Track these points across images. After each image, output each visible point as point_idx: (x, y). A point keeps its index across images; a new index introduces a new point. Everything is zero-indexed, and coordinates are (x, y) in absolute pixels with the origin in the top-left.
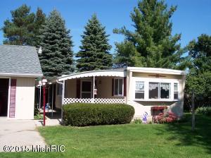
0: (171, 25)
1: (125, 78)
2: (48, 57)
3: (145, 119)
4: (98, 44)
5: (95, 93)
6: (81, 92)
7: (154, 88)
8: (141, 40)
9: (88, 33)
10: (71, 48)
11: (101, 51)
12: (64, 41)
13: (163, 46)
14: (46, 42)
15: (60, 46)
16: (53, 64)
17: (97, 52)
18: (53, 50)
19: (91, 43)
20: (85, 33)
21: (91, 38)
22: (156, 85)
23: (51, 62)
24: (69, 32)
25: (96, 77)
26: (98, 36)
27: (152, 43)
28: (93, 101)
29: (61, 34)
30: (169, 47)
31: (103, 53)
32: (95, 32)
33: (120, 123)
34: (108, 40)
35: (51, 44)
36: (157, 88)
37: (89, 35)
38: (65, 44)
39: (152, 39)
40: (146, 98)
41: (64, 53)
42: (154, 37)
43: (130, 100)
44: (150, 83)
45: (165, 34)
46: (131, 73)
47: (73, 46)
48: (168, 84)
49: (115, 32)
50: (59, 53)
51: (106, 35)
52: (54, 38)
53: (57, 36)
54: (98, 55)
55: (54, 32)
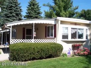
0: (72, 2)
1: (55, 25)
2: (8, 17)
3: (69, 53)
4: (35, 11)
5: (34, 35)
6: (26, 35)
7: (74, 32)
8: (57, 9)
9: (30, 6)
10: (21, 12)
11: (37, 15)
12: (17, 9)
13: (69, 12)
14: (7, 9)
15: (15, 11)
16: (11, 20)
17: (35, 15)
18: (11, 13)
19: (32, 10)
20: (28, 5)
21: (32, 8)
22: (76, 30)
23: (10, 19)
24: (20, 4)
25: (35, 24)
26: (35, 7)
27: (63, 11)
28: (33, 41)
29: (15, 5)
30: (72, 13)
31: (38, 16)
32: (34, 5)
33: (53, 57)
34: (40, 9)
35: (10, 10)
36: (76, 32)
37: (31, 6)
38: (17, 10)
39: (63, 9)
40: (70, 39)
41: (17, 15)
42: (64, 8)
43: (59, 40)
44: (72, 28)
45: (69, 6)
46: (60, 21)
47: (22, 12)
48: (82, 29)
49: (44, 5)
50: (14, 15)
51: (39, 6)
52: (11, 7)
53: (13, 5)
54: (35, 16)
55: (11, 3)
